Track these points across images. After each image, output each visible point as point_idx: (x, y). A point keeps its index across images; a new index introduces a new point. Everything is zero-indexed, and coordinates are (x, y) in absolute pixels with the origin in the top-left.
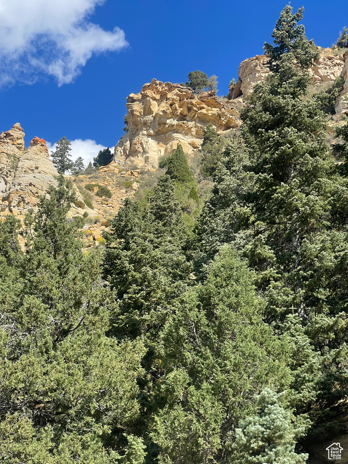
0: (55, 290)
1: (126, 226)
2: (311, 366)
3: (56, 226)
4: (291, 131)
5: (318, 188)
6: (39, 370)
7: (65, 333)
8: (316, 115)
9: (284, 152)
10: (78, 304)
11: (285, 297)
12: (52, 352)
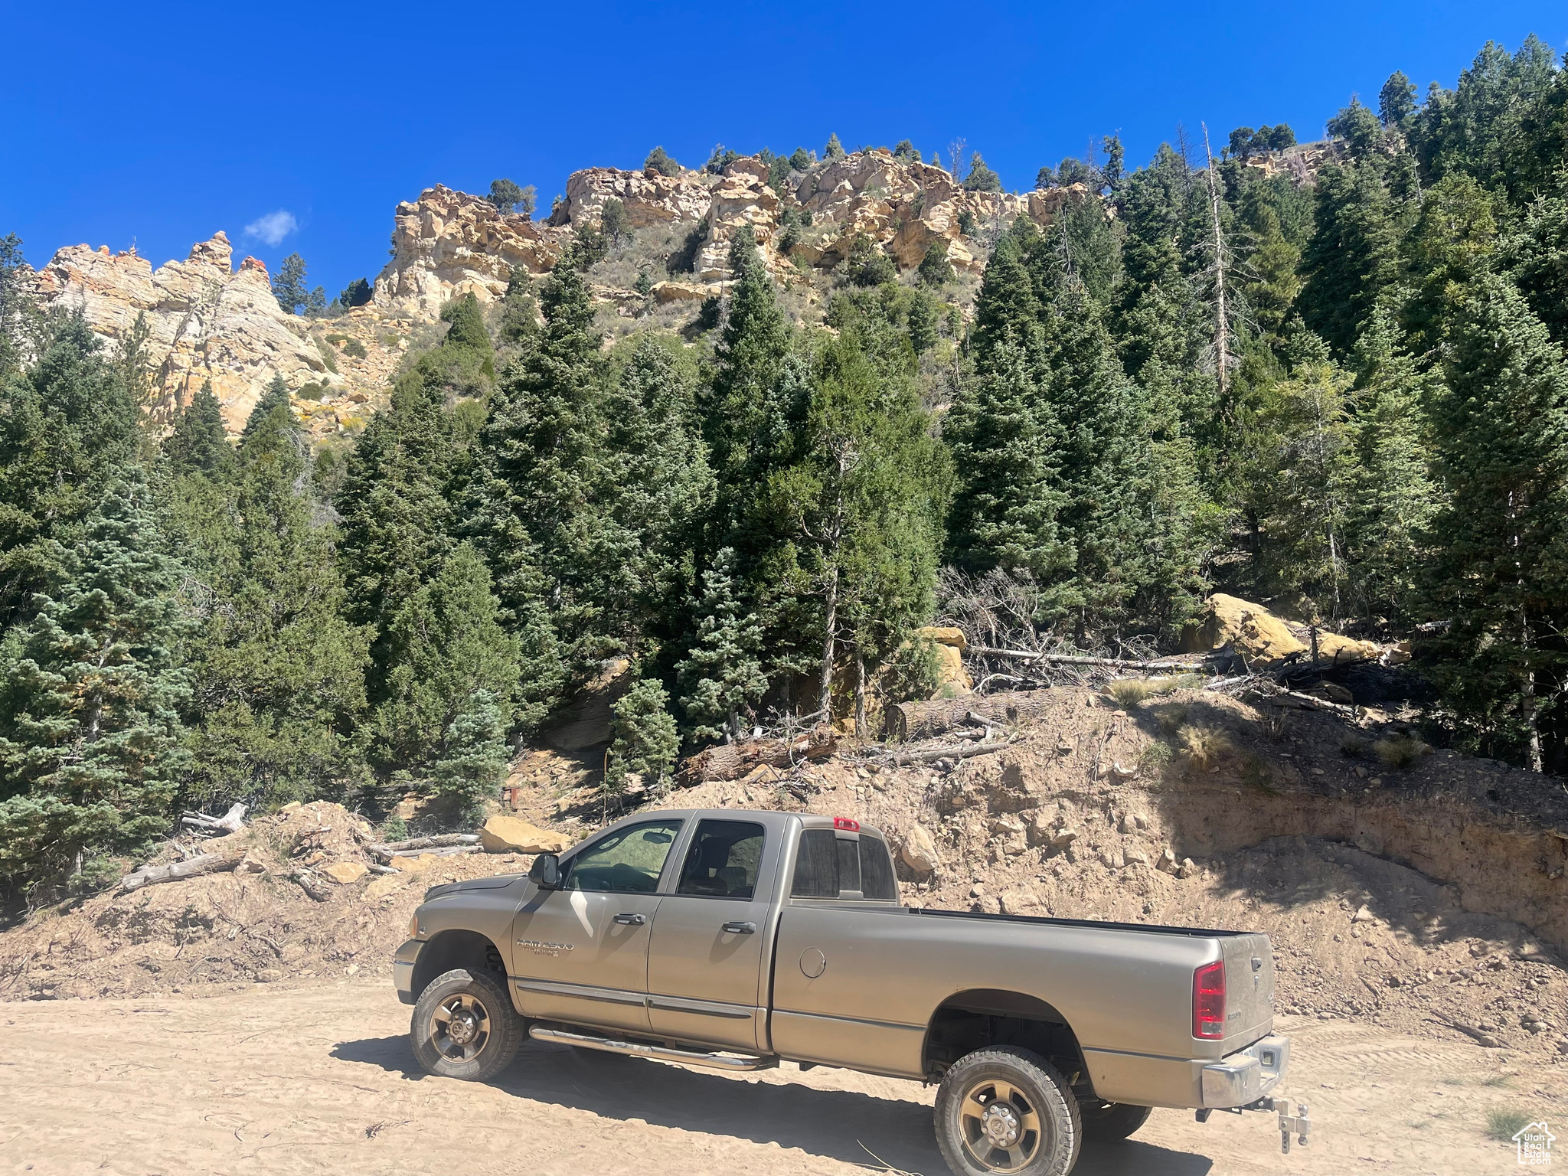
0: (277, 574)
1: (375, 447)
2: (551, 657)
3: (279, 500)
4: (558, 401)
5: (581, 468)
6: (258, 659)
7: (288, 617)
8: (587, 382)
9: (548, 423)
10: (303, 589)
11: (535, 583)
12: (273, 640)
